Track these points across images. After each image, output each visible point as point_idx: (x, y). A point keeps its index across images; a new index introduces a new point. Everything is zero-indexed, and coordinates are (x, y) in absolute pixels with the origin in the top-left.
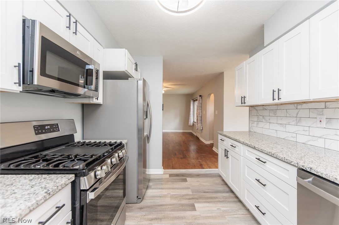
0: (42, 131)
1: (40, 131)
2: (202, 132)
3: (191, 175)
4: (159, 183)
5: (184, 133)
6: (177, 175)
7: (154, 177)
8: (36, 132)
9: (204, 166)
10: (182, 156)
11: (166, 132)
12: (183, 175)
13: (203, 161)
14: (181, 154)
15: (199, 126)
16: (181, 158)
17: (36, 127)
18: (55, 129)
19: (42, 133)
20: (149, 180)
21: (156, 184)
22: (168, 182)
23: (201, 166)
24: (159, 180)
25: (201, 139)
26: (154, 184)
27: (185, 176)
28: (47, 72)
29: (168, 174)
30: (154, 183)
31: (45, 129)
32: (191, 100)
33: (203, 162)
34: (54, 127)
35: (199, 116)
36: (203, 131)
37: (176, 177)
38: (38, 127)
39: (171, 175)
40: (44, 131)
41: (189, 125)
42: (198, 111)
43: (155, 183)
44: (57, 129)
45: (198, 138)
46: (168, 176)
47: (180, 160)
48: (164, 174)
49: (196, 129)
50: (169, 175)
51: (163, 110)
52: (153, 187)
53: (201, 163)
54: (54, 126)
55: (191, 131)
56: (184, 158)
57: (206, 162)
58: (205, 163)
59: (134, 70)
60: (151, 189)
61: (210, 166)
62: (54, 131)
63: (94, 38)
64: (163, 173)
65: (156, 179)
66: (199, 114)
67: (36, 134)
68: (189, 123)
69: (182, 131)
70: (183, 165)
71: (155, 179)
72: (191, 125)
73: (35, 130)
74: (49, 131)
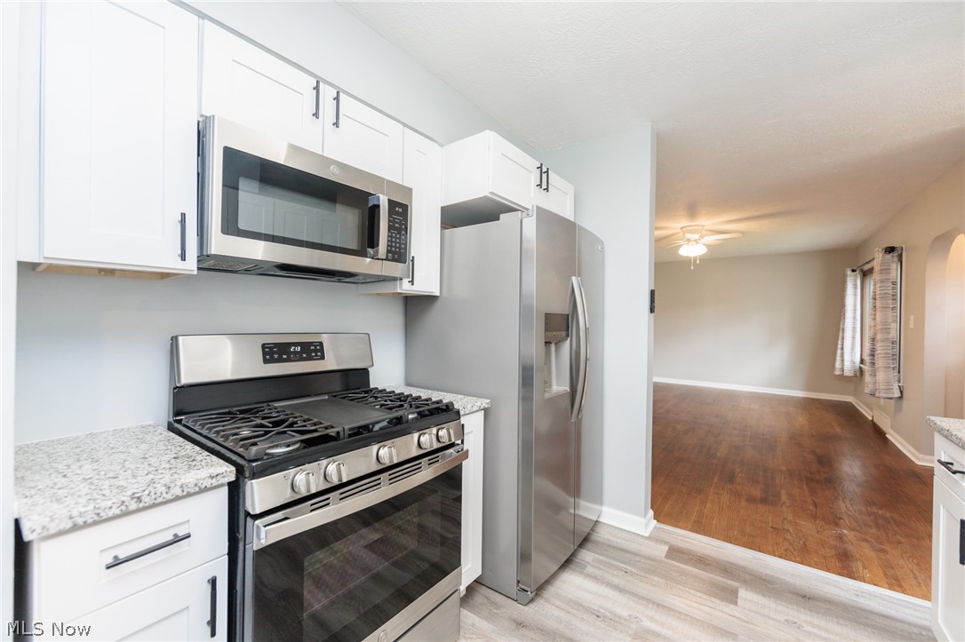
0: (280, 356)
1: (276, 356)
2: (898, 410)
3: (770, 582)
4: (617, 563)
5: (808, 404)
6: (702, 561)
7: (611, 538)
8: (268, 357)
9: (860, 564)
10: (757, 493)
11: (728, 391)
12: (727, 569)
13: (866, 541)
14: (758, 483)
15: (881, 379)
16: (752, 500)
17: (267, 348)
18: (313, 354)
19: (280, 360)
20: (585, 541)
21: (606, 563)
22: (653, 572)
23: (841, 560)
24: (623, 555)
25: (893, 437)
26: (600, 562)
27: (738, 579)
28: (242, 226)
29: (666, 543)
30: (601, 558)
31: (289, 353)
32: (849, 272)
33: (864, 544)
34: (312, 350)
35: (879, 337)
36: (905, 403)
37: (695, 567)
38: (271, 348)
39: (675, 552)
40: (285, 357)
41: (837, 372)
42: (878, 315)
43: (604, 559)
44: (319, 354)
45: (880, 434)
46: (661, 551)
47: (744, 503)
48: (650, 538)
49: (867, 390)
50: (666, 548)
51: (652, 310)
52: (589, 569)
53: (850, 547)
54: (312, 348)
55: (850, 399)
56: (764, 501)
57: (883, 551)
58: (870, 553)
59: (534, 189)
60: (581, 573)
61: (897, 579)
62: (309, 358)
63: (405, 125)
64: (647, 535)
65: (615, 548)
66: (879, 327)
67: (266, 361)
68: (838, 365)
69: (799, 394)
70: (748, 529)
71: (609, 546)
72: (848, 371)
73: (264, 354)
74: (299, 357)
